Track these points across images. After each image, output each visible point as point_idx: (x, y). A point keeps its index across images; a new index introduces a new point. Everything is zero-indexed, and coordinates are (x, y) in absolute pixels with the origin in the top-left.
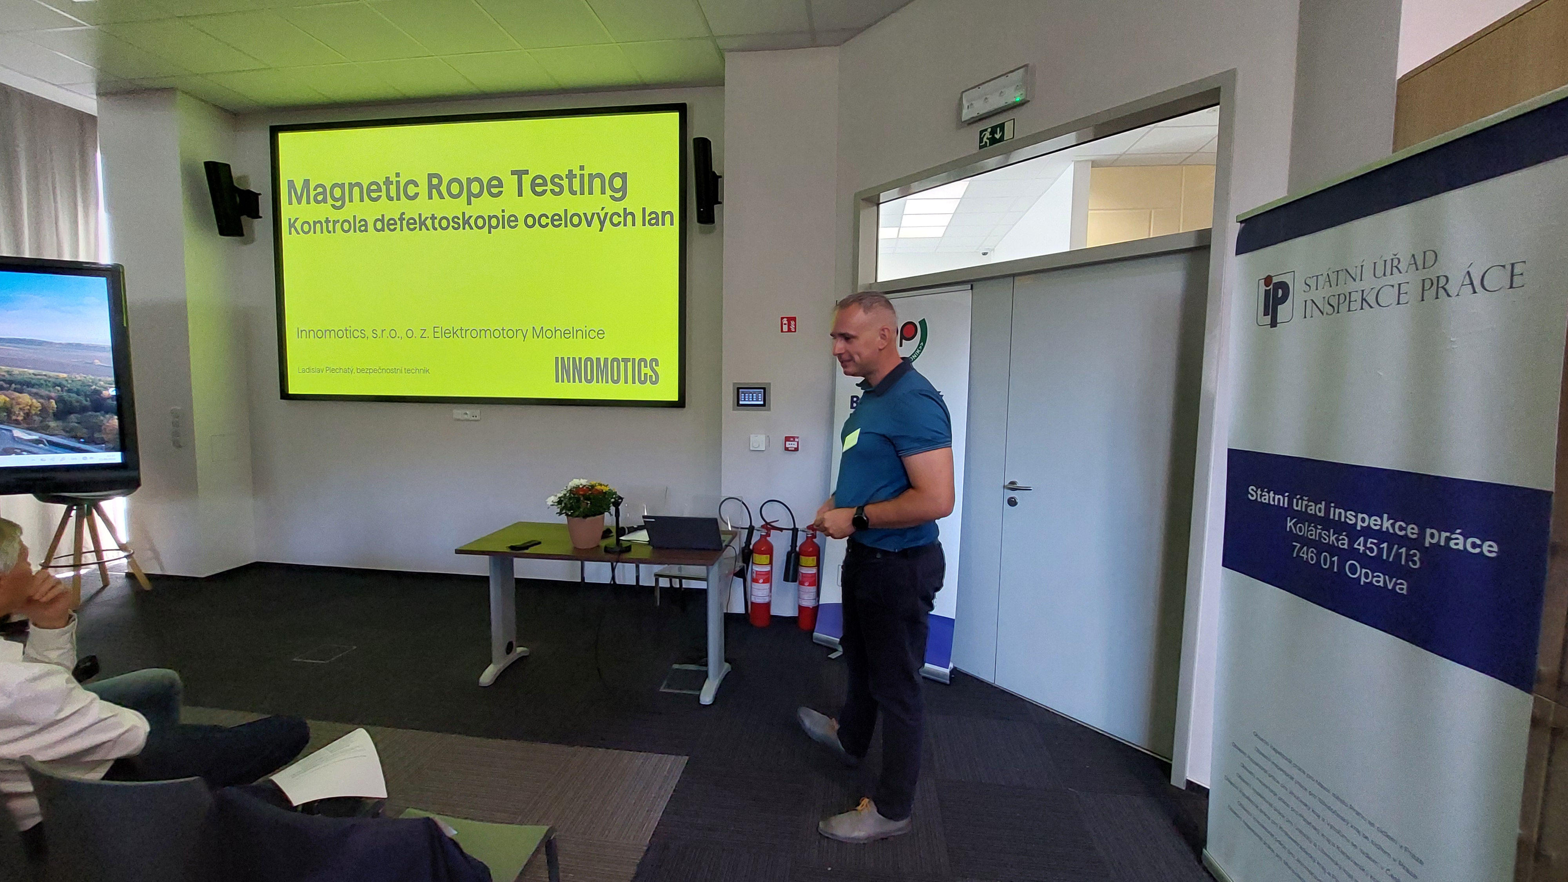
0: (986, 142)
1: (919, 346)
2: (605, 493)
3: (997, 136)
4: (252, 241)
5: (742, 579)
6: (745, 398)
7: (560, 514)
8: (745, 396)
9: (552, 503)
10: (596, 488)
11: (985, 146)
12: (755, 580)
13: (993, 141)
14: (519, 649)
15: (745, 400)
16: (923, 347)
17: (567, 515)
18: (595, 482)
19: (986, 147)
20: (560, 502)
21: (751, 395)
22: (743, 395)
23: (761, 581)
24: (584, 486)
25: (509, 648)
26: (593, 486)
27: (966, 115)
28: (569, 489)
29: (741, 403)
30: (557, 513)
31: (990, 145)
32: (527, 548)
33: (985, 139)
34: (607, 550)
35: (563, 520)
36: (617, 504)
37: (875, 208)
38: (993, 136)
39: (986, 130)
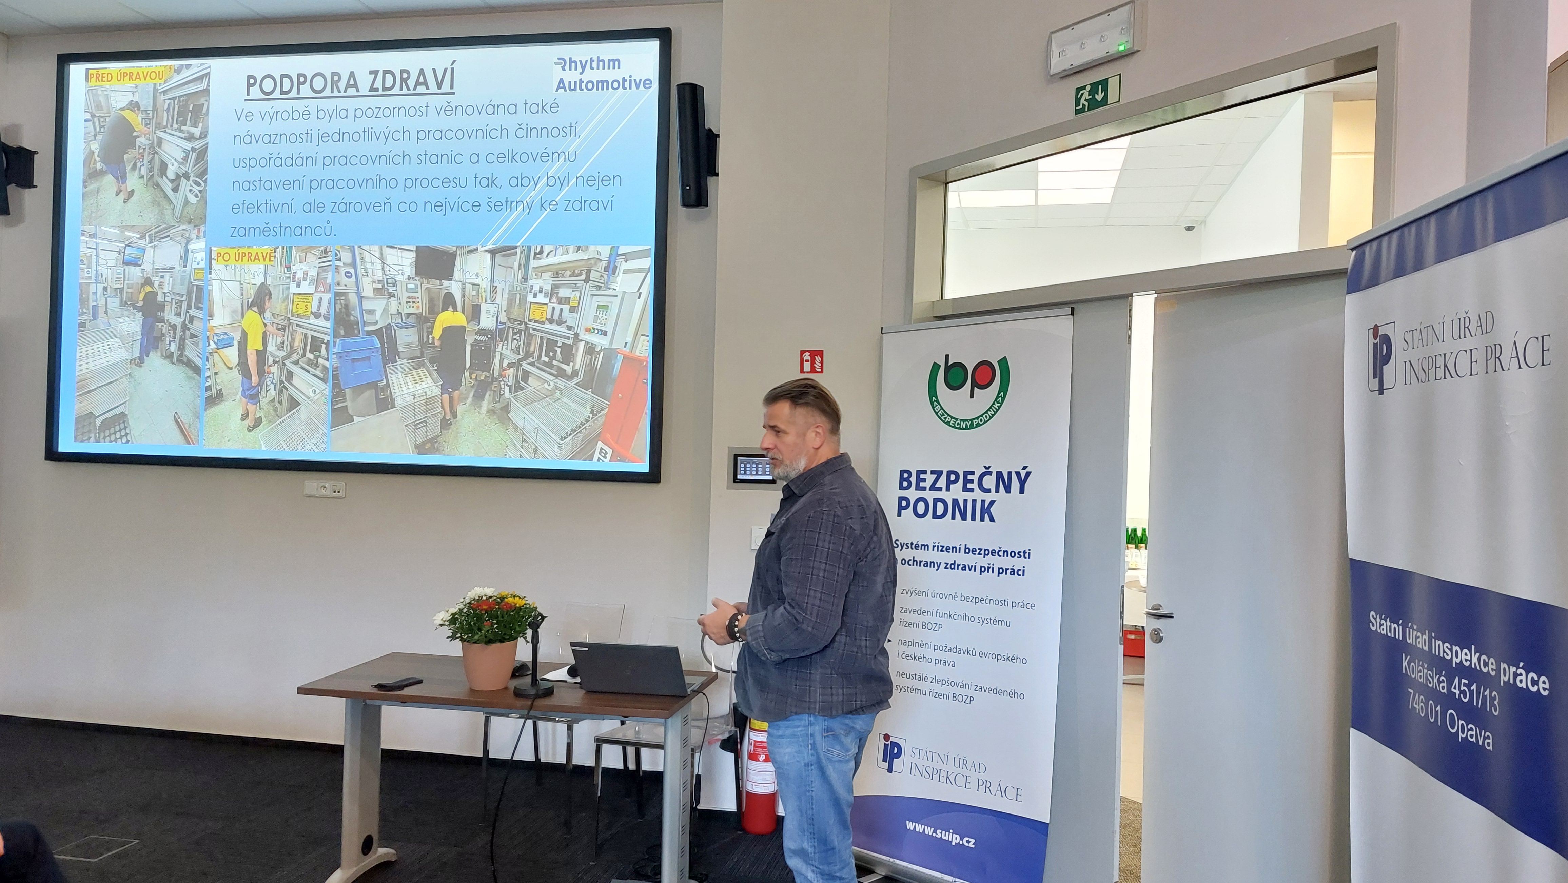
0: (1084, 105)
1: (998, 397)
2: (520, 608)
3: (1099, 97)
4: (20, 220)
5: (733, 755)
6: (745, 471)
7: (453, 637)
8: (745, 467)
9: (441, 622)
10: (506, 600)
11: (1083, 110)
12: (753, 757)
13: (1094, 104)
14: (382, 851)
15: (745, 474)
16: (1003, 399)
17: (463, 640)
18: (506, 593)
19: (1085, 111)
20: (453, 620)
21: (754, 466)
22: (742, 465)
24: (491, 597)
25: (367, 846)
26: (502, 599)
27: (1057, 65)
28: (468, 601)
29: (739, 477)
30: (448, 637)
31: (1088, 110)
32: (401, 687)
33: (1082, 101)
34: (519, 693)
35: (456, 649)
36: (535, 627)
37: (943, 187)
38: (1094, 97)
39: (1084, 88)
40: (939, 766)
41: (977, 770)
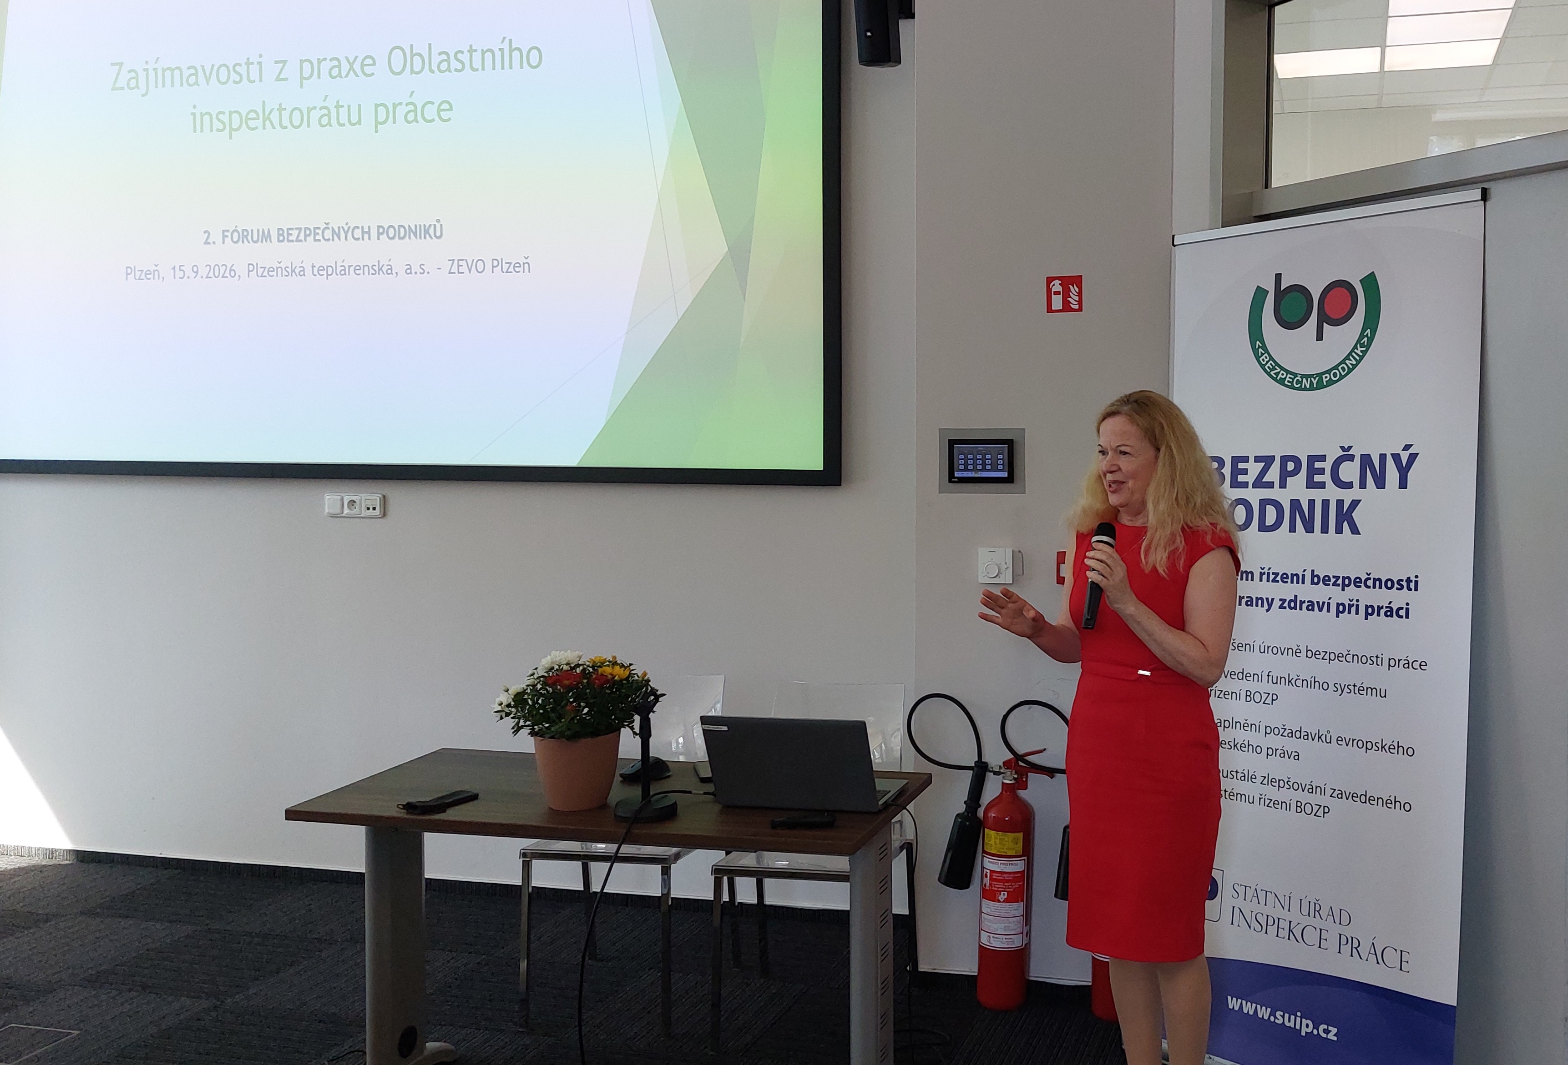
1: (1362, 336)
2: (623, 681)
6: (966, 465)
7: (518, 729)
8: (966, 460)
10: (601, 669)
12: (989, 894)
15: (966, 469)
16: (1371, 340)
17: (534, 732)
18: (601, 658)
20: (517, 703)
21: (979, 457)
22: (962, 456)
23: (1003, 896)
24: (575, 665)
26: (595, 666)
28: (541, 671)
29: (958, 473)
36: (645, 710)
40: (1278, 912)
41: (1338, 921)
